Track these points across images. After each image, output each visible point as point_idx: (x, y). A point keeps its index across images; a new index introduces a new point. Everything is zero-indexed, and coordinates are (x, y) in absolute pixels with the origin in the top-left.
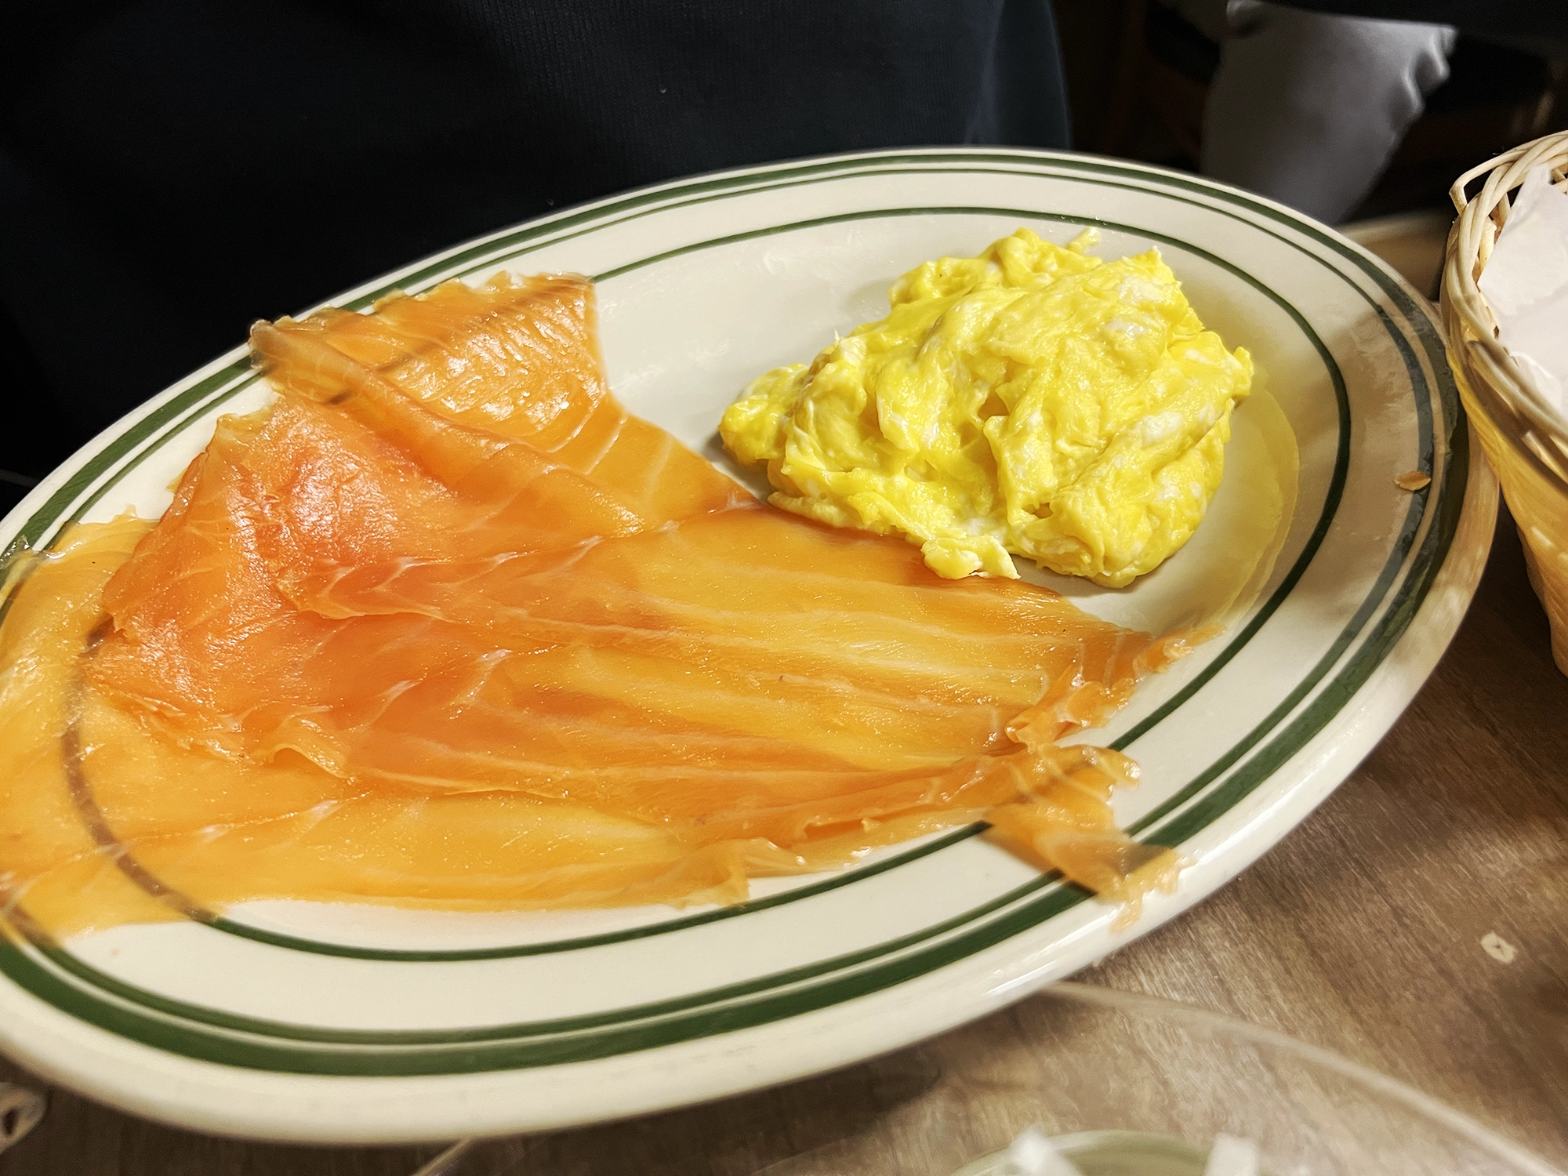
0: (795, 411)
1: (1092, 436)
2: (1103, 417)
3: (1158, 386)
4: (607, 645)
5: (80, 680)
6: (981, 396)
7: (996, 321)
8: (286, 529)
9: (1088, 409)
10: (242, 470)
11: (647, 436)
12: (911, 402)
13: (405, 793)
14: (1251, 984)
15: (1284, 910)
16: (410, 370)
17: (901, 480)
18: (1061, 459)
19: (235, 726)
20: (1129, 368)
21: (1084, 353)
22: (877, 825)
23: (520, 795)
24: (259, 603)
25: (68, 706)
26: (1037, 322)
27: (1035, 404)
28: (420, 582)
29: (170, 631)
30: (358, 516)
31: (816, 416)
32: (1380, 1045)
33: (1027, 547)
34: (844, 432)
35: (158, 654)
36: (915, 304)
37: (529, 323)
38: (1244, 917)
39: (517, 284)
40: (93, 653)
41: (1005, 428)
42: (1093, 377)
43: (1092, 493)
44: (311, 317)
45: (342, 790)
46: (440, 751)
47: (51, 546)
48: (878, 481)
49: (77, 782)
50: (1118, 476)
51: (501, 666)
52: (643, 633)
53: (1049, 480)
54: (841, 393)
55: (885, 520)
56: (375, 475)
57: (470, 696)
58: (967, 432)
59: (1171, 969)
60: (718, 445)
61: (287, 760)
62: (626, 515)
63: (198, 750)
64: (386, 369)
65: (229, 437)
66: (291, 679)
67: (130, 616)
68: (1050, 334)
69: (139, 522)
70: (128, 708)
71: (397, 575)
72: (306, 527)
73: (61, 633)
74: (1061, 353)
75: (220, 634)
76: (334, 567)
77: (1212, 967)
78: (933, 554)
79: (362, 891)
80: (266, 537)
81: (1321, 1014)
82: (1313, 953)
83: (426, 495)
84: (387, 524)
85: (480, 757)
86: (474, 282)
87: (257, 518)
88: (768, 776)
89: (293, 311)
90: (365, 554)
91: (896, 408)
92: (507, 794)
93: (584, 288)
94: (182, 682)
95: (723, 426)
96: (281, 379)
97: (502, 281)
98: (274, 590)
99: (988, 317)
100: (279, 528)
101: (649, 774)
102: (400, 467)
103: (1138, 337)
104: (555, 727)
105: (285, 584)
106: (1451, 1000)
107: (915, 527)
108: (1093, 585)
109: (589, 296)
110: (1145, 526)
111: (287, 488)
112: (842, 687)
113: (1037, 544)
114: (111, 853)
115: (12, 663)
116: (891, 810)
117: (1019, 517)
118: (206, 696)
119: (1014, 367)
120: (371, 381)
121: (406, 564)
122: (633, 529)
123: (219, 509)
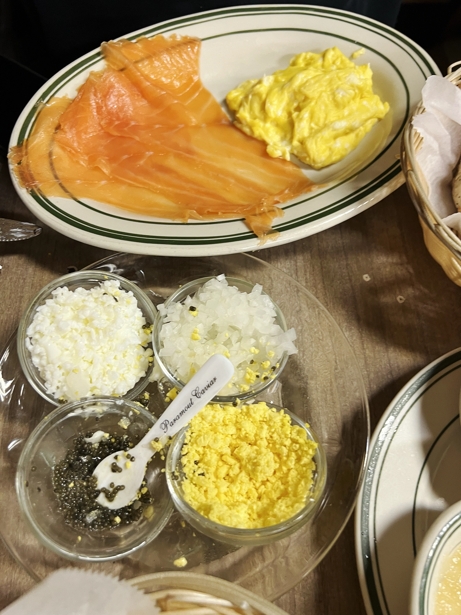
0: (246, 97)
1: (321, 123)
2: (326, 118)
3: (346, 112)
4: (178, 156)
5: (53, 140)
6: (295, 105)
7: (307, 82)
8: (104, 108)
9: (322, 116)
10: (95, 89)
11: (206, 94)
12: (276, 102)
13: (123, 183)
14: (303, 271)
15: (320, 258)
16: (143, 64)
17: (268, 125)
18: (311, 129)
19: (86, 158)
20: (337, 105)
21: (326, 98)
22: (222, 214)
23: (149, 189)
24: (95, 127)
25: (50, 145)
26: (317, 85)
27: (307, 111)
28: (135, 129)
29: (74, 131)
30: (123, 107)
31: (251, 100)
32: (325, 290)
33: (295, 152)
34: (257, 107)
35: (70, 137)
36: (294, 67)
37: (179, 53)
38: (310, 257)
39: (179, 38)
40: (56, 133)
41: (298, 116)
42: (326, 106)
43: (314, 141)
44: (118, 41)
45: (109, 179)
46: (132, 175)
47: (47, 102)
48: (261, 124)
49: (51, 164)
50: (322, 138)
51: (151, 156)
52: (187, 155)
53: (306, 133)
54: (258, 95)
55: (260, 136)
56: (129, 96)
57: (142, 162)
58: (290, 114)
59: (287, 264)
60: (225, 103)
61: (97, 169)
62: (194, 120)
63: (78, 162)
64: (137, 62)
65: (92, 78)
66: (101, 149)
67: (65, 125)
68: (319, 90)
69: (68, 99)
70: (63, 148)
71: (130, 126)
72: (109, 108)
73: (49, 127)
74: (320, 97)
75: (85, 133)
76: (115, 121)
77: (296, 266)
78: (269, 149)
79: (109, 202)
80: (99, 108)
81: (316, 281)
82: (322, 268)
83: (141, 103)
84: (130, 111)
85: (141, 178)
86: (166, 36)
87: (97, 103)
88: (205, 198)
89: (113, 39)
90: (123, 118)
91: (271, 104)
92: (146, 188)
93: (198, 43)
94: (75, 145)
95: (227, 97)
96: (108, 61)
97: (174, 37)
98: (100, 124)
99: (305, 80)
100: (102, 107)
101: (178, 191)
102: (135, 94)
103: (343, 96)
104: (160, 175)
105: (103, 123)
106: (348, 285)
107: (267, 140)
108: (310, 167)
109: (199, 46)
110: (327, 153)
111: (106, 96)
112: (233, 181)
113: (298, 152)
114: (58, 181)
115: (38, 132)
116: (226, 211)
117: (295, 143)
118: (80, 149)
119: (306, 98)
120: (131, 67)
121: (133, 123)
122: (194, 124)
123: (88, 99)
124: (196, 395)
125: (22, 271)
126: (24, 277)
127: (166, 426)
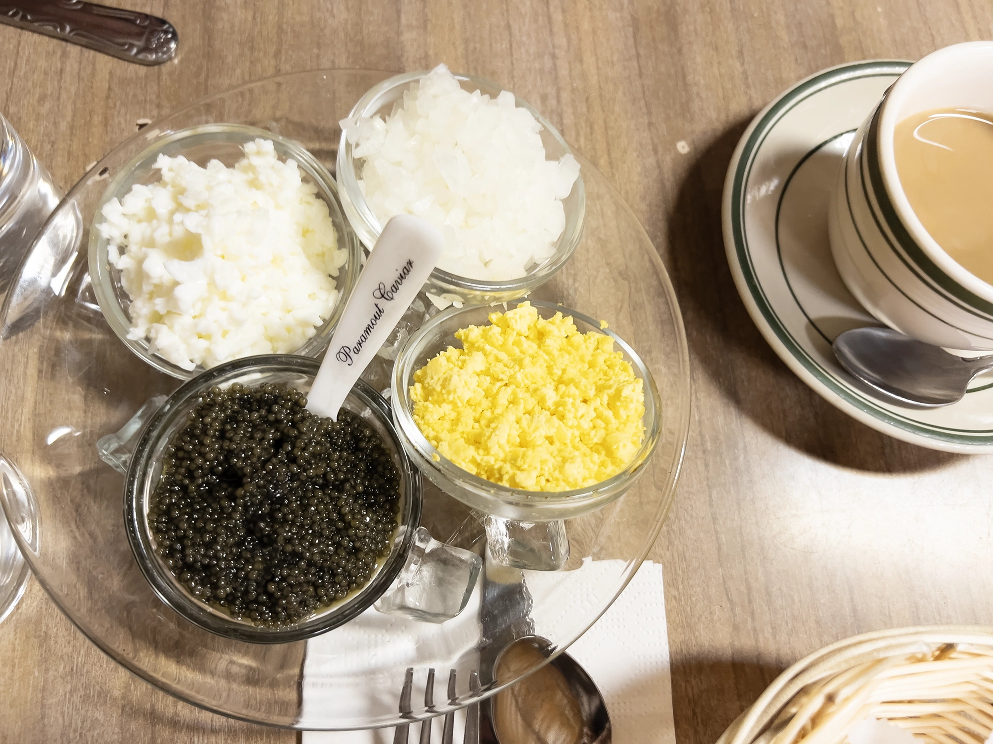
124: (383, 296)
125: (46, 127)
126: (52, 139)
127: (347, 355)
